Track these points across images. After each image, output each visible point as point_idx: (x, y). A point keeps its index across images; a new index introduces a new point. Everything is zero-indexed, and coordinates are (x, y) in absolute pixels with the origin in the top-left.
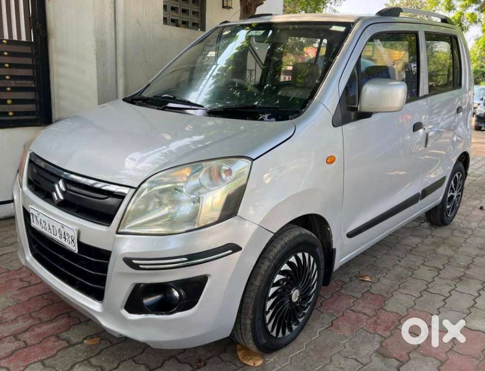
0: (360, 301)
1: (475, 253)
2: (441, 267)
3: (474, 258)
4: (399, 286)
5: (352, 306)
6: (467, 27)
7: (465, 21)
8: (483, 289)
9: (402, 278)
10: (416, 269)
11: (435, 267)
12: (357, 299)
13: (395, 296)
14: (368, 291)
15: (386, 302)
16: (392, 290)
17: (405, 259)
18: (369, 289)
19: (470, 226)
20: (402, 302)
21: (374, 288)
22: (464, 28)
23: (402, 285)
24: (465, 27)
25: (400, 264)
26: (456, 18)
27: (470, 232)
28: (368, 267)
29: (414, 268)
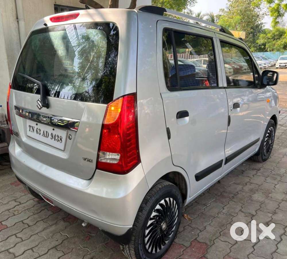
0: (188, 250)
1: (281, 198)
2: (254, 213)
3: (280, 203)
4: (220, 233)
5: (181, 255)
6: (283, 13)
7: (281, 10)
8: (284, 234)
9: (223, 225)
10: (235, 215)
11: (250, 213)
12: (187, 248)
13: (216, 244)
14: (196, 239)
15: (208, 251)
16: (214, 238)
17: (228, 206)
18: (196, 237)
19: (279, 173)
20: (220, 249)
21: (201, 237)
22: (281, 15)
23: (223, 232)
24: (282, 13)
25: (224, 211)
26: (275, 8)
27: (279, 178)
28: (199, 216)
29: (233, 214)
